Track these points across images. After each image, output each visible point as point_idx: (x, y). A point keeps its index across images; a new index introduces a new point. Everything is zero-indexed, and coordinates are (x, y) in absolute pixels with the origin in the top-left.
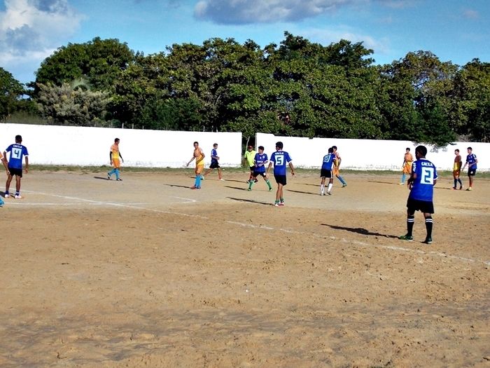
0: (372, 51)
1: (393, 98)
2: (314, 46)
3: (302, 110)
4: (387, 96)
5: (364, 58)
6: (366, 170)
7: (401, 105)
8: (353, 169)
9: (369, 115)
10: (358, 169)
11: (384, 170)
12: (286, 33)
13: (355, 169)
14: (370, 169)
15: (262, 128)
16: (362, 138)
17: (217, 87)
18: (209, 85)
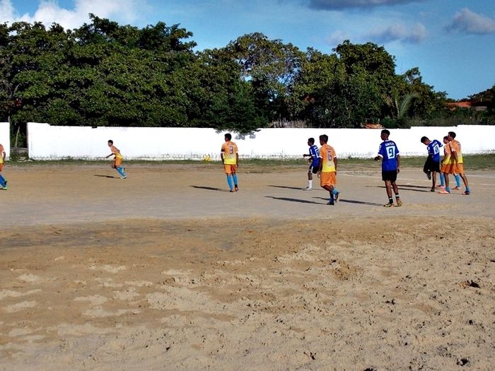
0: (190, 34)
1: (204, 83)
2: (123, 29)
3: (91, 97)
4: (197, 81)
5: (183, 41)
6: (162, 159)
7: (212, 90)
8: (146, 159)
9: (174, 101)
10: (152, 159)
11: (183, 159)
12: (92, 16)
13: (148, 159)
14: (166, 159)
15: (49, 117)
16: (164, 125)
17: (13, 74)
18: (5, 72)
